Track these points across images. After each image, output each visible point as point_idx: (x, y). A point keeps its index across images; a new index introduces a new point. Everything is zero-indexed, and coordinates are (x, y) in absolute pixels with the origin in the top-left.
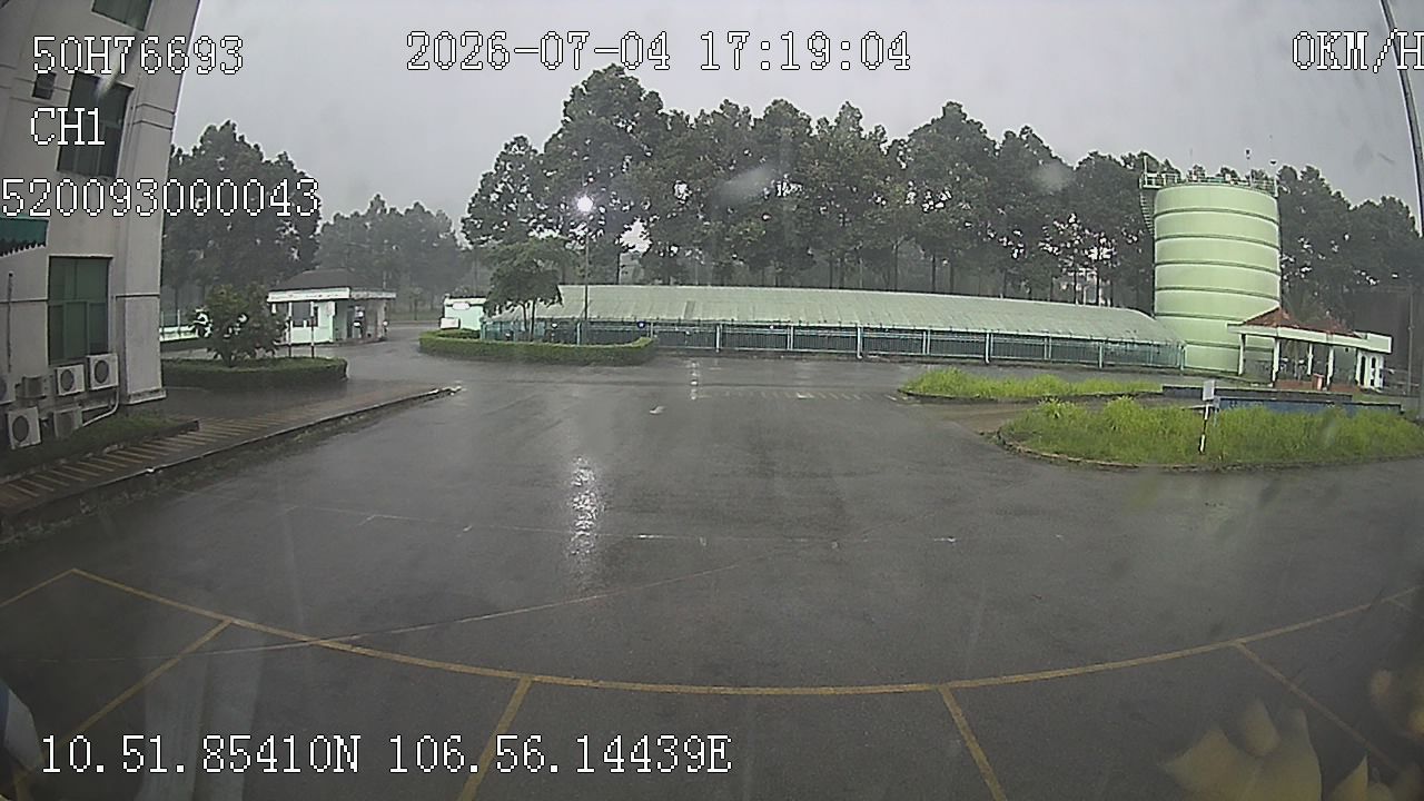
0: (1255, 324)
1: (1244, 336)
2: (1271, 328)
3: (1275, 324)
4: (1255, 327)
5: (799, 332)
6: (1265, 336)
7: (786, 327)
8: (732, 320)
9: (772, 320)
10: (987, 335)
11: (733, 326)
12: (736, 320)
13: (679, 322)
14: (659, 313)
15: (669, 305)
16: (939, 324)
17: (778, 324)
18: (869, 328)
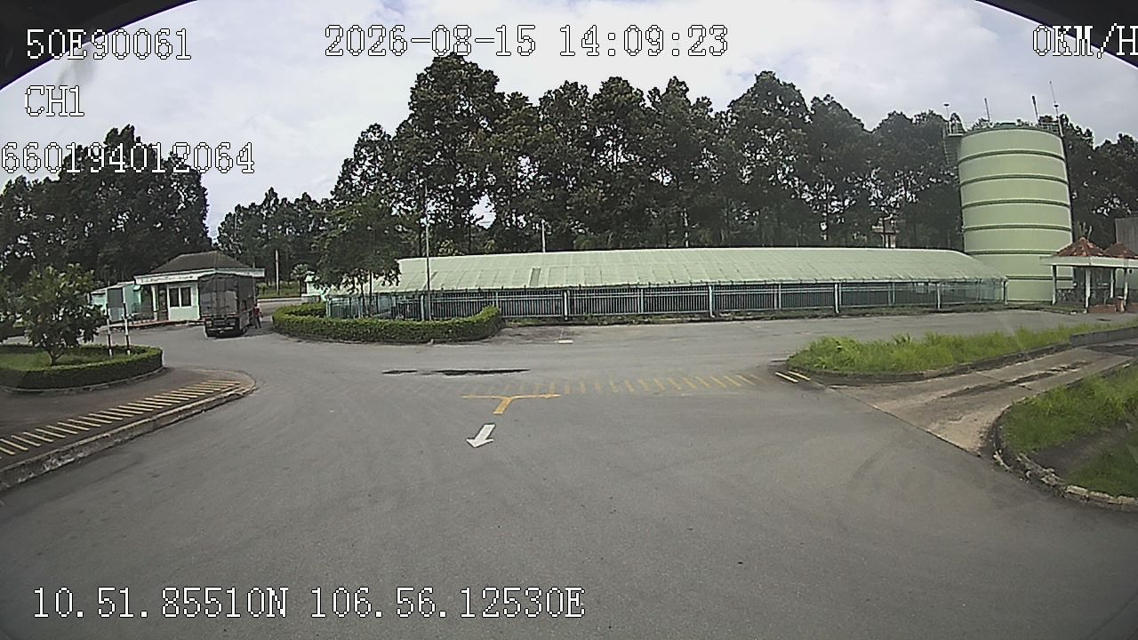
0: (1063, 256)
5: (649, 294)
8: (580, 286)
9: (620, 284)
10: (836, 286)
11: (580, 291)
12: (583, 285)
13: (525, 291)
14: (504, 282)
15: (514, 273)
16: (788, 278)
17: (627, 287)
18: (720, 286)
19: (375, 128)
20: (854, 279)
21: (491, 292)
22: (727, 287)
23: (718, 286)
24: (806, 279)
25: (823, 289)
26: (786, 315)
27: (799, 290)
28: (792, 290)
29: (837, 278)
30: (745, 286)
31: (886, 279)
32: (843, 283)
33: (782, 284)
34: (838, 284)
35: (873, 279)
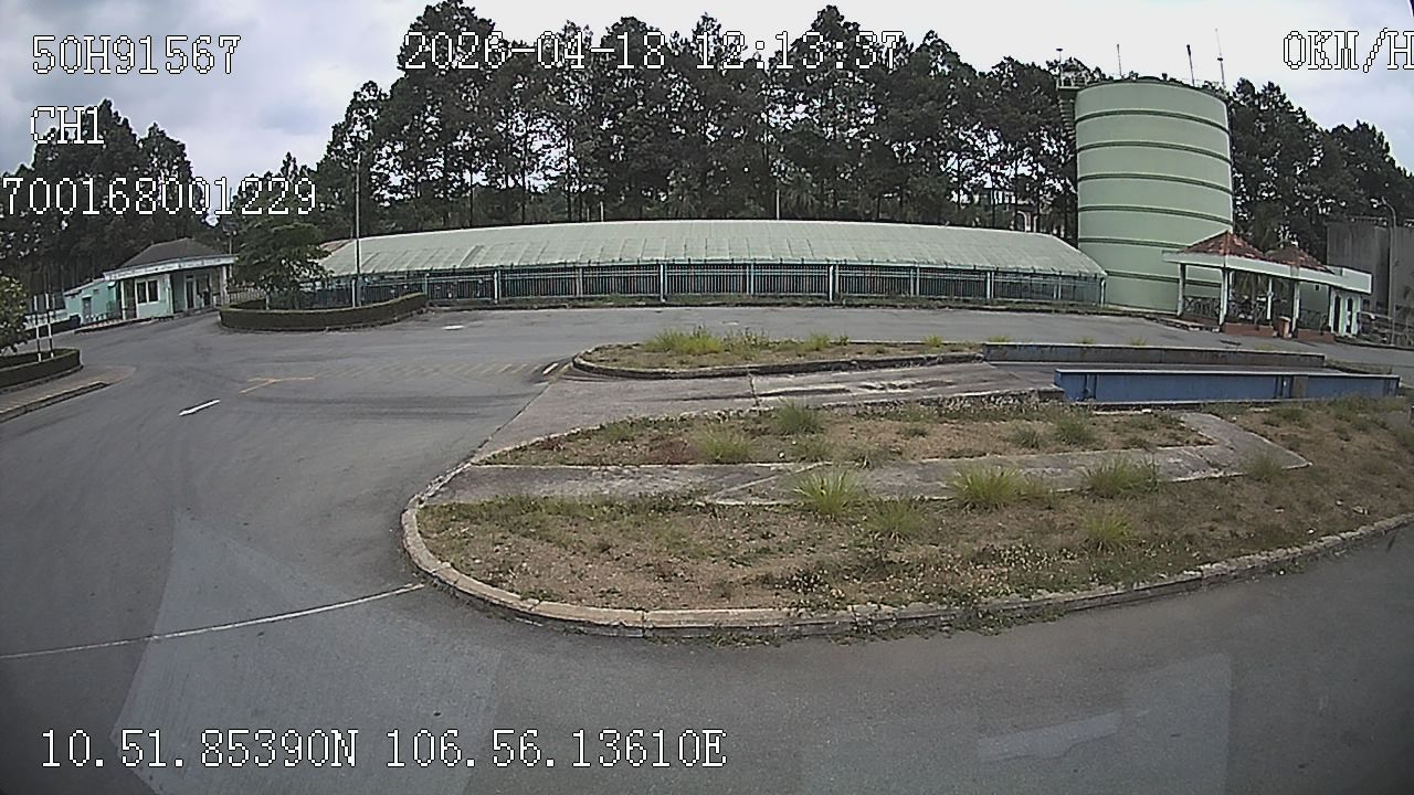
0: (1198, 251)
1: (1183, 266)
2: (1216, 256)
3: (1222, 251)
4: (1199, 255)
5: (589, 274)
6: (1209, 267)
7: (574, 269)
8: (512, 265)
9: (557, 262)
10: (831, 268)
11: (512, 271)
12: (516, 264)
13: (454, 272)
14: (438, 261)
15: (454, 250)
16: (767, 257)
17: (563, 266)
18: (674, 265)
19: (370, 86)
20: (859, 261)
21: (420, 274)
22: (682, 266)
23: (671, 265)
24: (788, 258)
25: (816, 272)
26: (762, 301)
27: (777, 272)
28: (769, 272)
29: (833, 259)
30: (705, 266)
31: (908, 262)
32: (840, 266)
33: (755, 264)
34: (834, 266)
35: (888, 261)
